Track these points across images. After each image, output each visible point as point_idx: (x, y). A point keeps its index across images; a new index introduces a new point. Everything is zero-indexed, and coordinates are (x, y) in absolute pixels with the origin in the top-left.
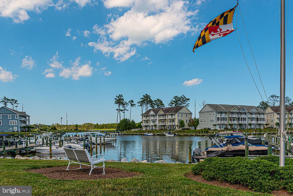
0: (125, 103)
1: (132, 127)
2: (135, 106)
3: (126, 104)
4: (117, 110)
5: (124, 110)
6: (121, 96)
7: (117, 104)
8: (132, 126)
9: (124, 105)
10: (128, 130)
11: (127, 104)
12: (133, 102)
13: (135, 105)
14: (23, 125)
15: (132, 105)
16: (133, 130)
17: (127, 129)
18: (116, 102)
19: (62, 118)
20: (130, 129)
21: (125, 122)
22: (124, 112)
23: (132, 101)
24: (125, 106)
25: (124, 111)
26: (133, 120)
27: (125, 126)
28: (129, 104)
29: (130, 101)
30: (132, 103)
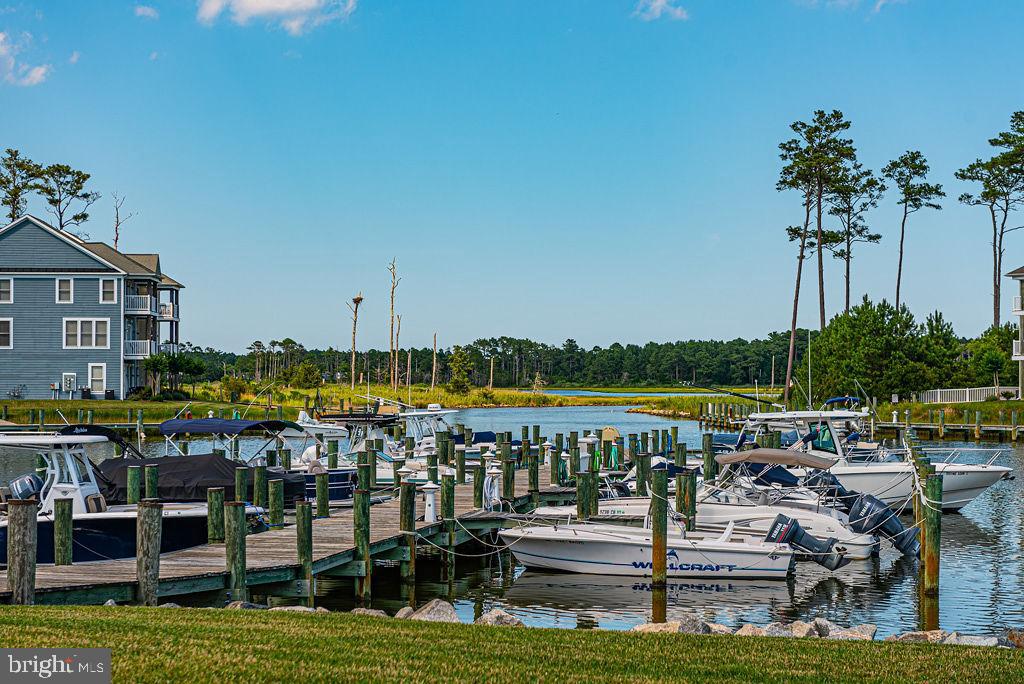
0: (856, 179)
1: (930, 373)
2: (935, 200)
3: (864, 190)
4: (794, 233)
5: (849, 234)
6: (836, 120)
7: (793, 184)
8: (930, 364)
9: (845, 193)
10: (895, 399)
11: (872, 183)
12: (920, 169)
13: (937, 191)
14: (145, 351)
15: (914, 196)
16: (938, 397)
17: (891, 387)
18: (787, 171)
19: (357, 301)
20: (910, 386)
21: (877, 332)
22: (845, 255)
23: (915, 163)
24: (856, 202)
25: (843, 246)
26: (939, 319)
27: (877, 363)
28: (891, 183)
29: (895, 165)
30: (916, 181)
